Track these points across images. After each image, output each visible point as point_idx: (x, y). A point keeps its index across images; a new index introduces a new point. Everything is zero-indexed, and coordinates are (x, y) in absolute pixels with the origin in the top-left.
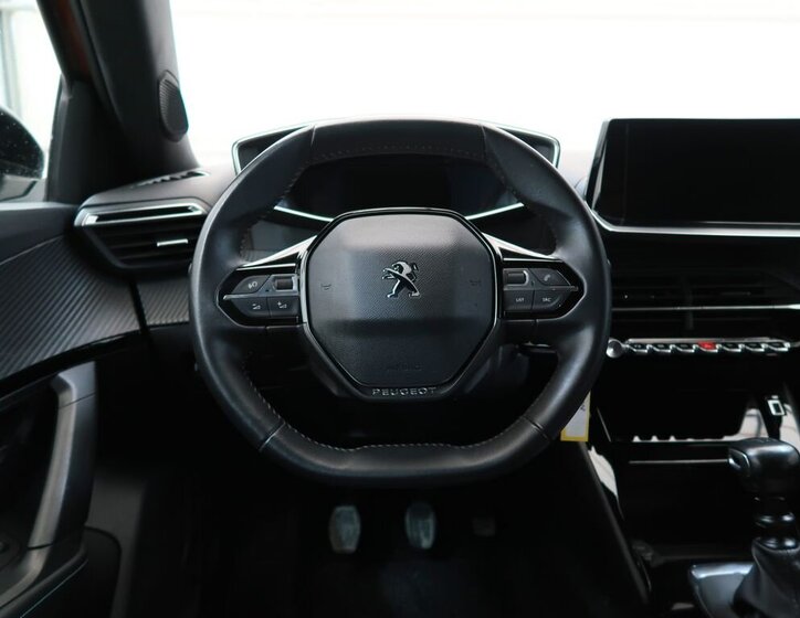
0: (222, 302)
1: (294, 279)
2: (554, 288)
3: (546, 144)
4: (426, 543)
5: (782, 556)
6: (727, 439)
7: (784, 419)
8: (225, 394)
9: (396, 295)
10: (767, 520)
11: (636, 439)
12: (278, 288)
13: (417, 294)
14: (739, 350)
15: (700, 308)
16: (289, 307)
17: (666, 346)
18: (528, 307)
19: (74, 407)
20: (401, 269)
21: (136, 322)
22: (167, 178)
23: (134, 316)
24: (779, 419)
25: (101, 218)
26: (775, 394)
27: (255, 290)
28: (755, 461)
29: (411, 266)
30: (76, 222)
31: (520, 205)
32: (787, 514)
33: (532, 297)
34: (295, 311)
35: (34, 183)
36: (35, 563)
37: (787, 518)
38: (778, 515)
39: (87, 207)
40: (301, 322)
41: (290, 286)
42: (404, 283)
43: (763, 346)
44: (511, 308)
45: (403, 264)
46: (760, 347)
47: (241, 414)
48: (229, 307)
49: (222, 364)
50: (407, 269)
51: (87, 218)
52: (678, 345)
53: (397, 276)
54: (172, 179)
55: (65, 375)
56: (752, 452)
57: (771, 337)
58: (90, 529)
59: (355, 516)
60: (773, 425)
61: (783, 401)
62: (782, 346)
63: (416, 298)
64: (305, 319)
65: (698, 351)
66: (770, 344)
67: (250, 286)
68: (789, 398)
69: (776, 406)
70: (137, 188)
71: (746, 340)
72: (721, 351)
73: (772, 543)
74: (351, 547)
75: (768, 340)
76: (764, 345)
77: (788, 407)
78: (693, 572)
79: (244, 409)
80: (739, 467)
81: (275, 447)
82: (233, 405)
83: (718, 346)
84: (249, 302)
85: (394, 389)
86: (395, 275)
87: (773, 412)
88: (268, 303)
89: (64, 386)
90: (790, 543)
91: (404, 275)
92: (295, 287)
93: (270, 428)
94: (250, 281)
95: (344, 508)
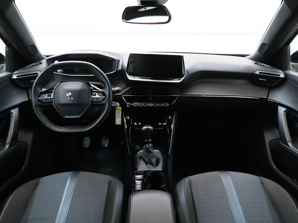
0: (37, 99)
1: (52, 94)
4: (106, 146)
8: (39, 117)
10: (146, 141)
14: (157, 106)
16: (51, 100)
18: (96, 100)
19: (14, 117)
21: (28, 99)
22: (34, 64)
23: (27, 97)
25: (18, 76)
27: (44, 97)
30: (12, 78)
34: (52, 101)
35: (3, 66)
36: (7, 146)
37: (150, 140)
39: (14, 74)
40: (53, 103)
41: (51, 96)
42: (70, 97)
43: (163, 105)
44: (93, 101)
47: (41, 120)
48: (39, 100)
51: (15, 77)
52: (144, 104)
54: (36, 65)
55: (12, 111)
58: (18, 141)
59: (89, 140)
62: (167, 105)
63: (72, 100)
64: (54, 102)
65: (148, 106)
70: (26, 68)
73: (147, 145)
74: (88, 146)
79: (42, 119)
81: (48, 126)
82: (40, 119)
83: (153, 105)
84: (43, 99)
85: (70, 116)
86: (68, 95)
88: (46, 99)
89: (12, 113)
90: (150, 145)
91: (70, 95)
92: (52, 96)
93: (47, 123)
94: (43, 95)
95: (87, 138)
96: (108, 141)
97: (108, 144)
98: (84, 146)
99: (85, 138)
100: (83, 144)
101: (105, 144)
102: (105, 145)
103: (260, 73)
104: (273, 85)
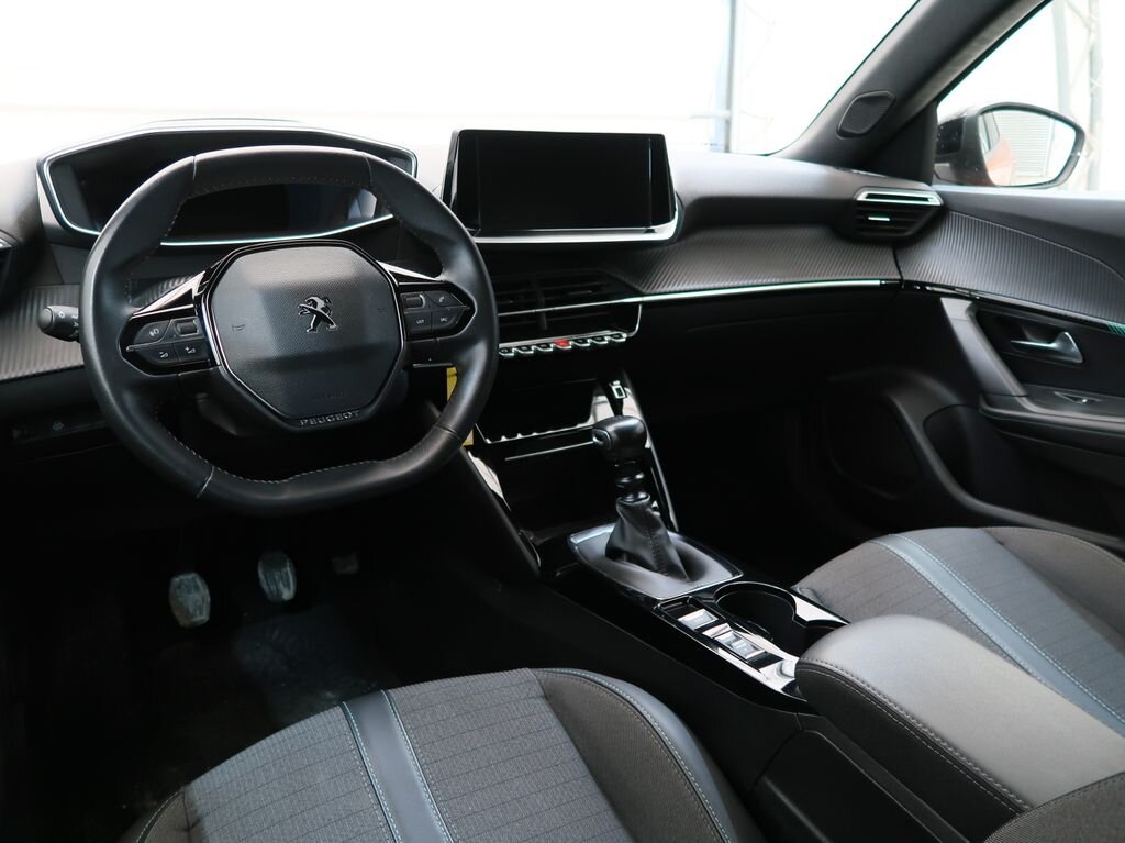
0: (125, 353)
1: (196, 322)
2: (449, 308)
3: (403, 157)
4: (288, 594)
5: (638, 506)
6: (579, 426)
7: (625, 400)
9: (313, 330)
10: (625, 480)
11: (504, 439)
12: (183, 333)
13: (335, 326)
14: (588, 345)
15: (551, 309)
16: (199, 351)
17: (529, 348)
18: (428, 327)
20: (315, 304)
24: (621, 401)
26: (616, 380)
27: (157, 338)
28: (614, 435)
29: (324, 299)
31: (391, 216)
32: (638, 473)
33: (430, 318)
37: (639, 476)
38: (632, 476)
40: (214, 363)
41: (194, 330)
42: (320, 317)
43: (606, 338)
44: (414, 330)
45: (315, 299)
46: (603, 340)
48: (134, 357)
49: (138, 418)
50: (321, 304)
52: (538, 345)
53: (313, 312)
56: (611, 429)
57: (612, 329)
60: (617, 406)
61: (623, 385)
62: (621, 337)
63: (334, 331)
64: (217, 361)
65: (555, 349)
66: (611, 336)
67: (152, 334)
68: (628, 382)
69: (618, 390)
71: (592, 335)
72: (574, 346)
73: (630, 498)
74: (202, 617)
75: (608, 332)
76: (607, 336)
77: (627, 390)
78: (572, 539)
80: (601, 443)
83: (571, 343)
84: (156, 351)
85: (320, 417)
86: (310, 309)
87: (617, 396)
88: (177, 350)
90: (642, 495)
91: (318, 309)
92: (199, 330)
93: (204, 473)
94: (151, 328)
95: (182, 577)
96: (289, 570)
97: (292, 587)
98: (183, 622)
99: (176, 580)
100: (177, 614)
101: (281, 586)
102: (279, 594)
103: (870, 196)
104: (909, 233)
